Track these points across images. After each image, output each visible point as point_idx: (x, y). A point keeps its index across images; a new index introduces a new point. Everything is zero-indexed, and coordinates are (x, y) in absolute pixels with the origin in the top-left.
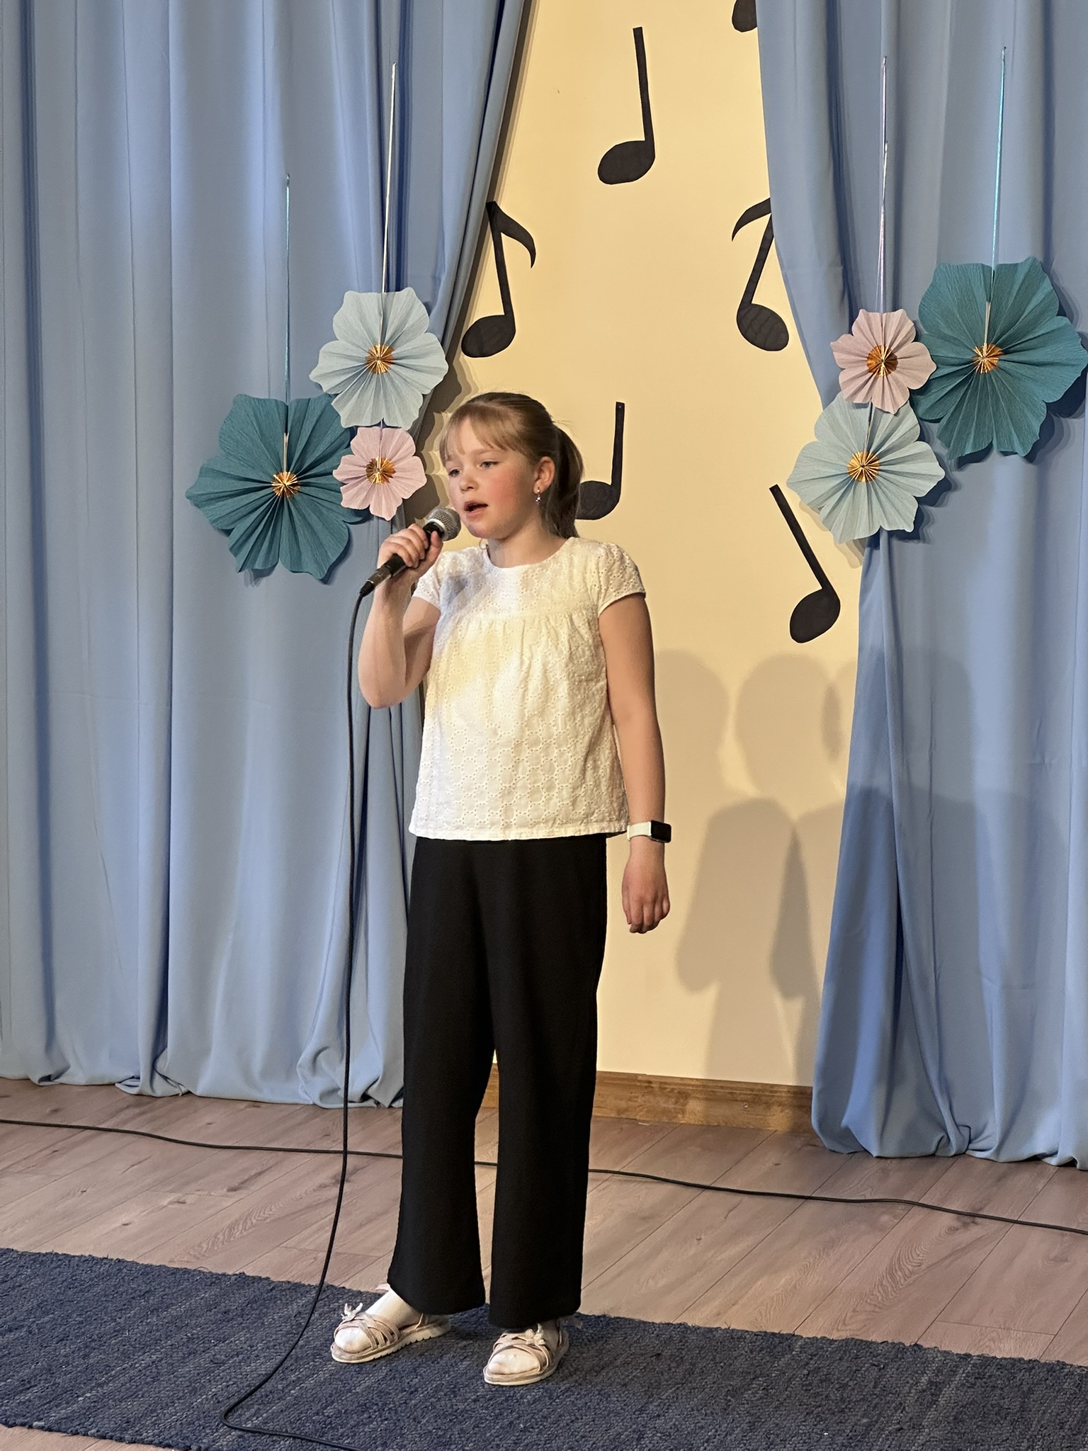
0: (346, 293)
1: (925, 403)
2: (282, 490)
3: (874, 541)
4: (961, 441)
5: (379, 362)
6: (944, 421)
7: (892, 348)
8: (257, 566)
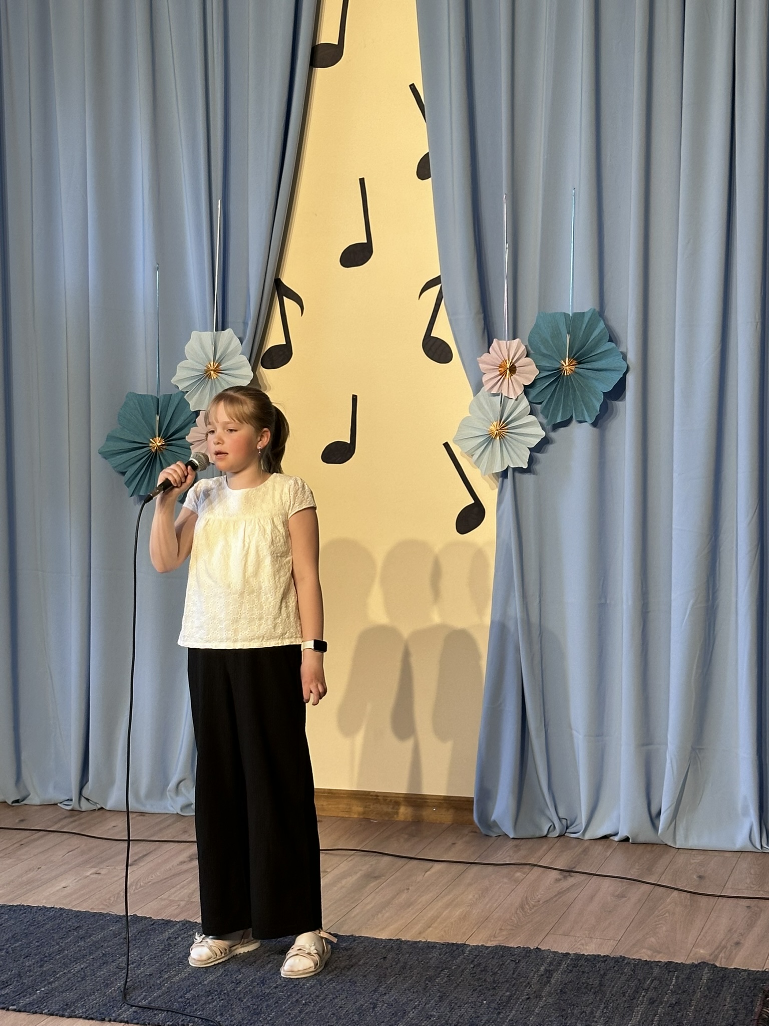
0: (193, 333)
1: (533, 392)
2: (155, 448)
3: (504, 474)
4: (555, 415)
5: (212, 372)
6: (544, 403)
7: (513, 361)
8: (141, 494)
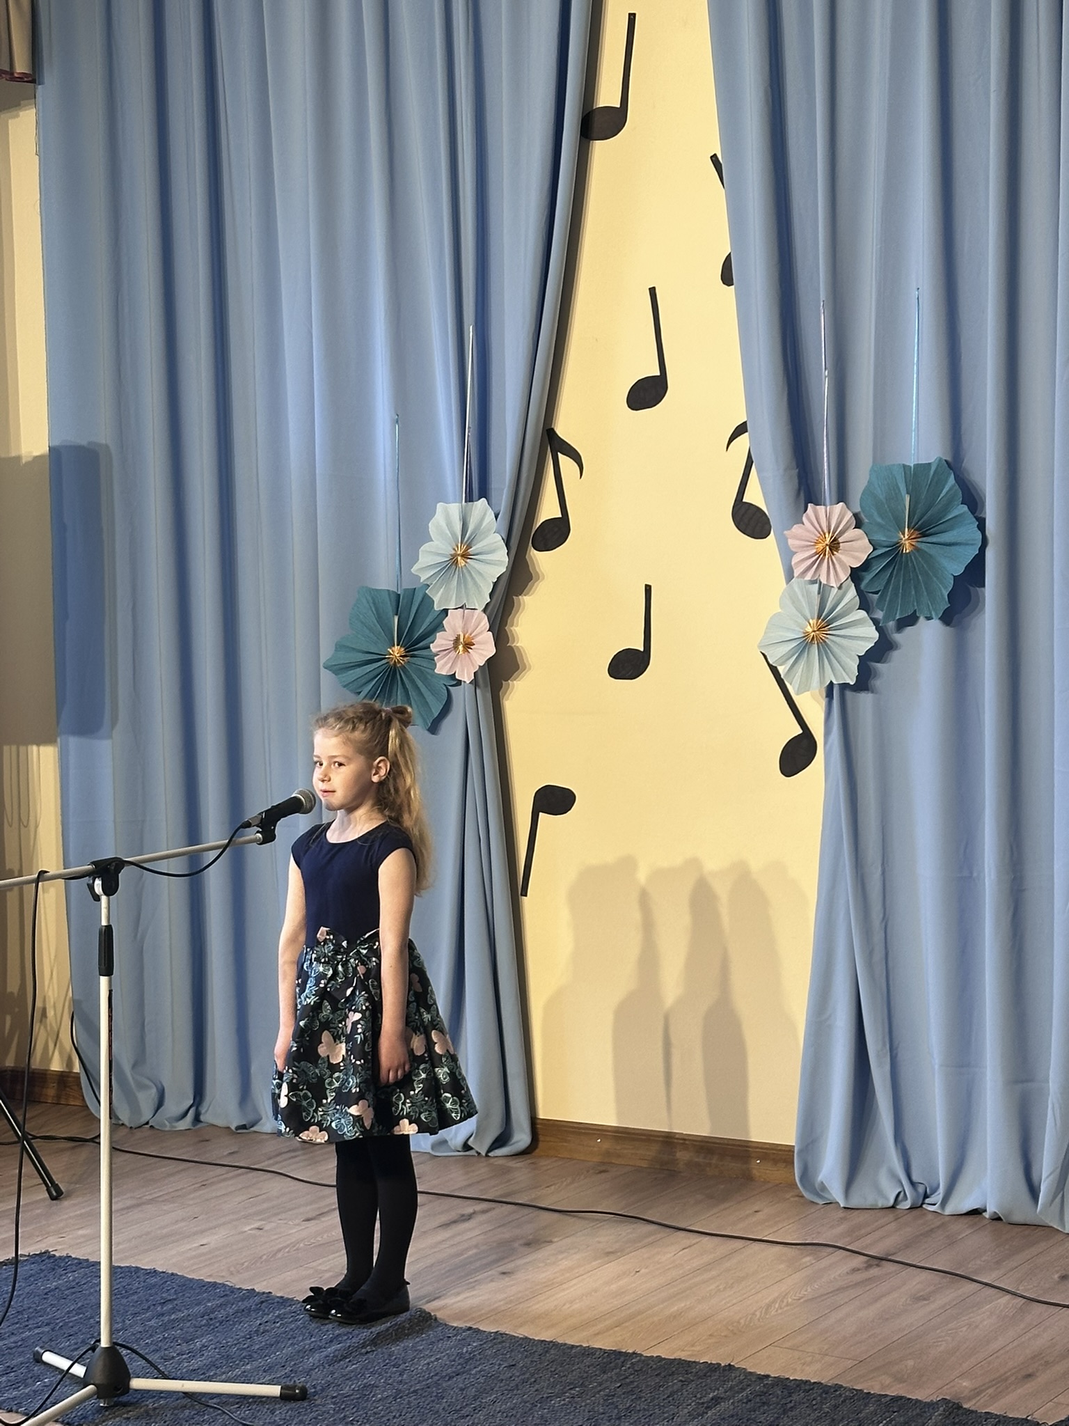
0: (438, 504)
1: (868, 577)
2: (394, 661)
3: (830, 693)
4: (892, 610)
5: (459, 558)
6: (880, 593)
7: (836, 534)
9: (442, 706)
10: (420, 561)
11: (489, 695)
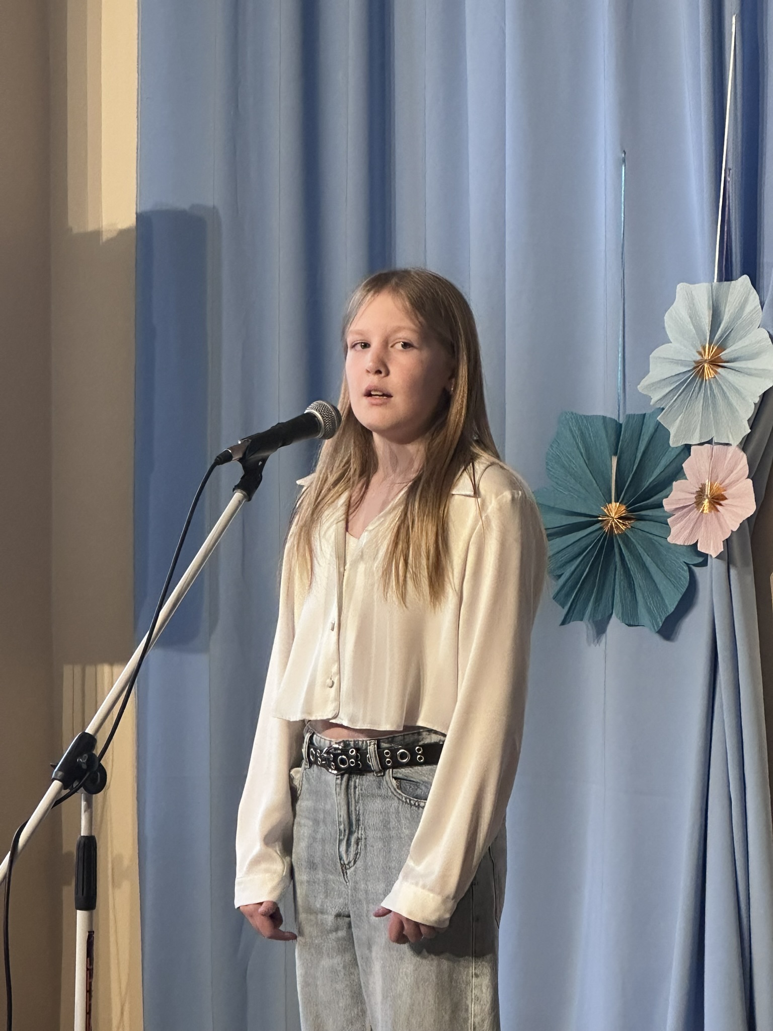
0: (678, 286)
2: (609, 524)
5: (706, 366)
9: (681, 596)
10: (650, 373)
11: (750, 579)
